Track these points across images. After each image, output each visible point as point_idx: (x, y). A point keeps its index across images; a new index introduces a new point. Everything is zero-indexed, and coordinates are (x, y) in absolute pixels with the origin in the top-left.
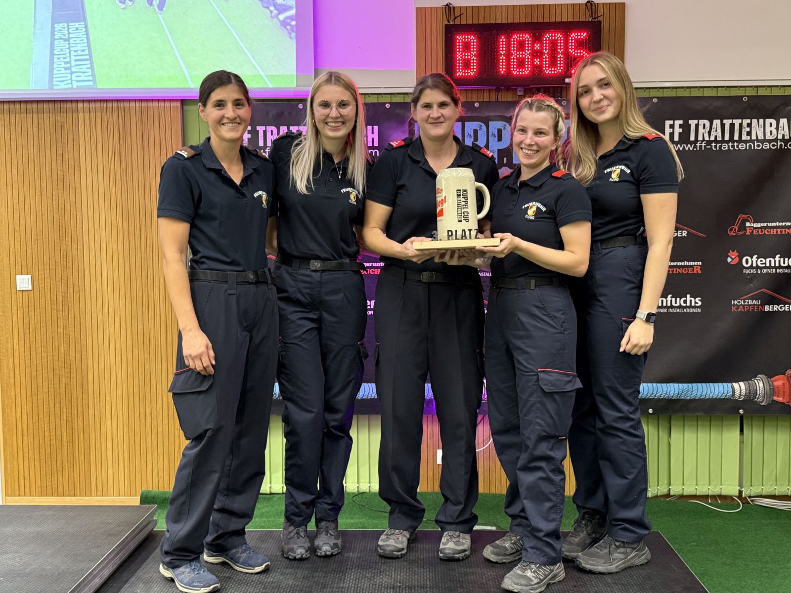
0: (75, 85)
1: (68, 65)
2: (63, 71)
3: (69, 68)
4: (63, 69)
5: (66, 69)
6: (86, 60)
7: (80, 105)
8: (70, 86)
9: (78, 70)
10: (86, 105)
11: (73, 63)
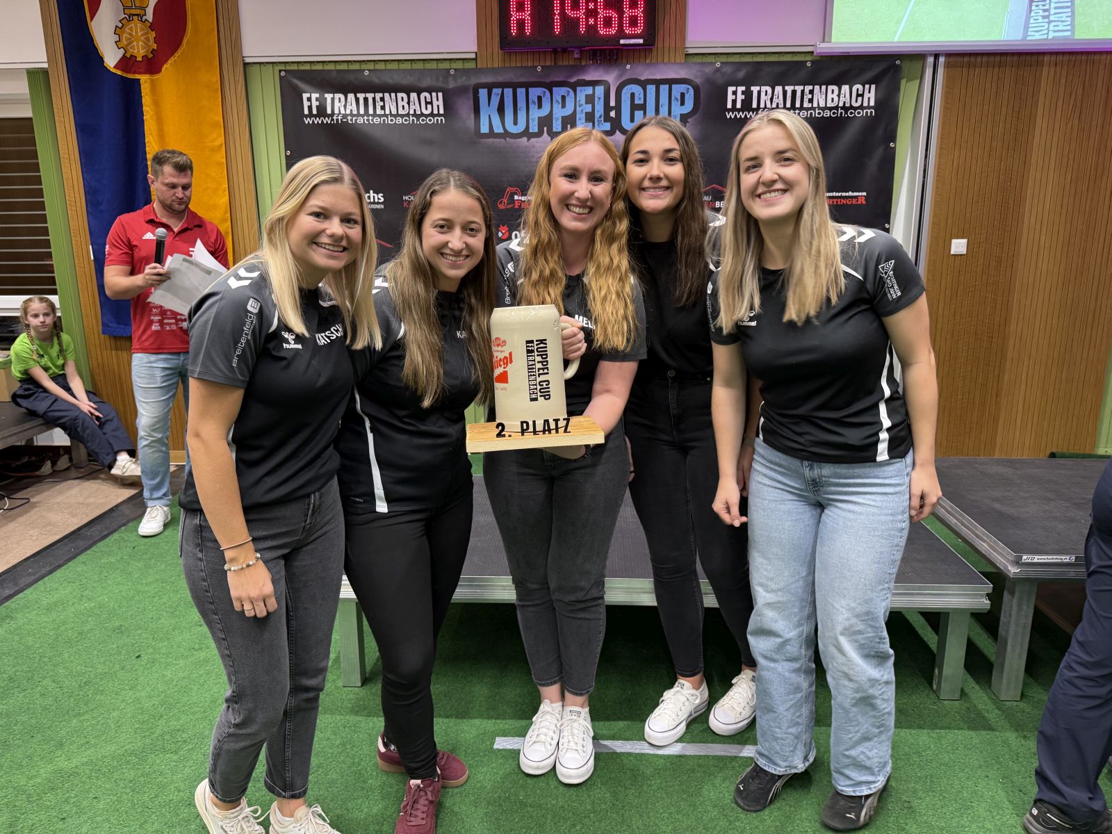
0: (1051, 35)
1: (1047, 14)
2: (1040, 20)
3: (1047, 17)
4: (1040, 18)
5: (1044, 17)
6: (1067, 7)
7: (1046, 58)
8: (1045, 37)
9: (1056, 19)
10: (1053, 58)
11: (1053, 11)
